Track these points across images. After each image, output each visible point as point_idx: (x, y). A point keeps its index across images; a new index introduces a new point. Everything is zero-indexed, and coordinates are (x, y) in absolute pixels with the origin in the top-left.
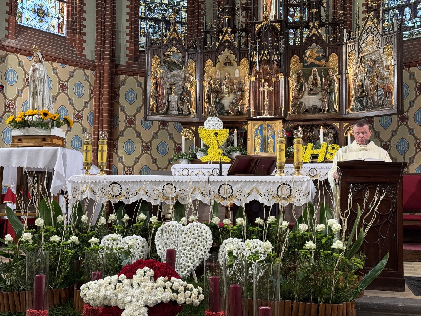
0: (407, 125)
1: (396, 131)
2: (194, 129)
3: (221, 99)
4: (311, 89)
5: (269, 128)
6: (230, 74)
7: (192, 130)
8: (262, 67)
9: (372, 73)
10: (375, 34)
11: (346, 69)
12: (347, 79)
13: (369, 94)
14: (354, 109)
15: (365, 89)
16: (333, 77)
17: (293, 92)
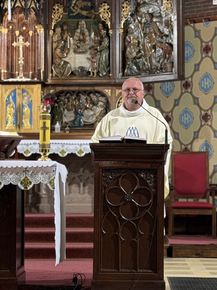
0: (191, 93)
1: (179, 99)
4: (77, 46)
5: (24, 94)
8: (15, 16)
9: (149, 29)
11: (120, 23)
12: (121, 36)
13: (146, 54)
14: (129, 72)
15: (142, 49)
16: (103, 32)
17: (55, 49)
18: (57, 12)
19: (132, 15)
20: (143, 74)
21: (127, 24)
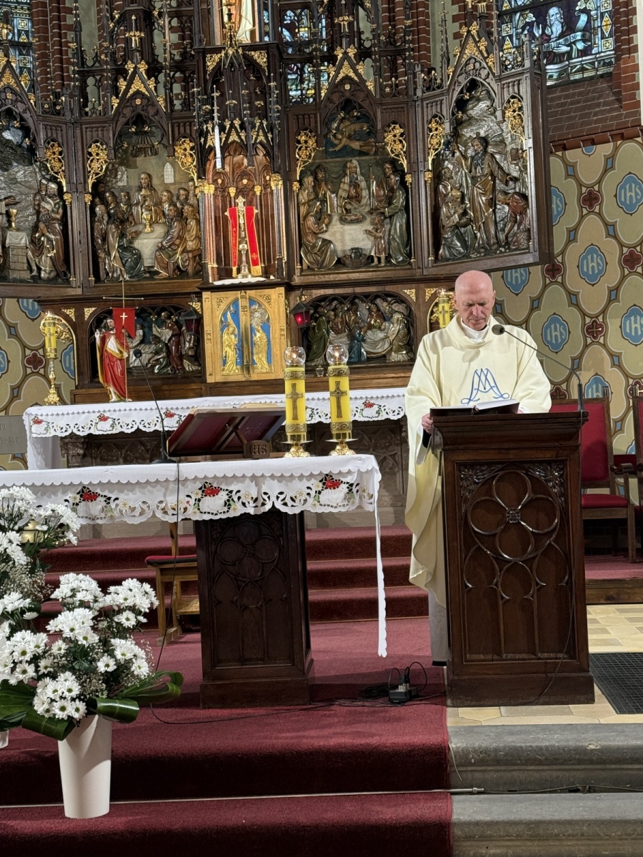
0: (563, 284)
1: (539, 298)
2: (72, 316)
3: (133, 238)
4: (346, 209)
5: (253, 307)
6: (149, 176)
7: (67, 318)
8: (228, 159)
9: (482, 169)
10: (483, 76)
11: (425, 160)
12: (428, 185)
13: (478, 217)
14: (447, 253)
15: (470, 207)
16: (394, 179)
17: (305, 218)
18: (304, 145)
19: (447, 144)
20: (473, 256)
21: (438, 162)
